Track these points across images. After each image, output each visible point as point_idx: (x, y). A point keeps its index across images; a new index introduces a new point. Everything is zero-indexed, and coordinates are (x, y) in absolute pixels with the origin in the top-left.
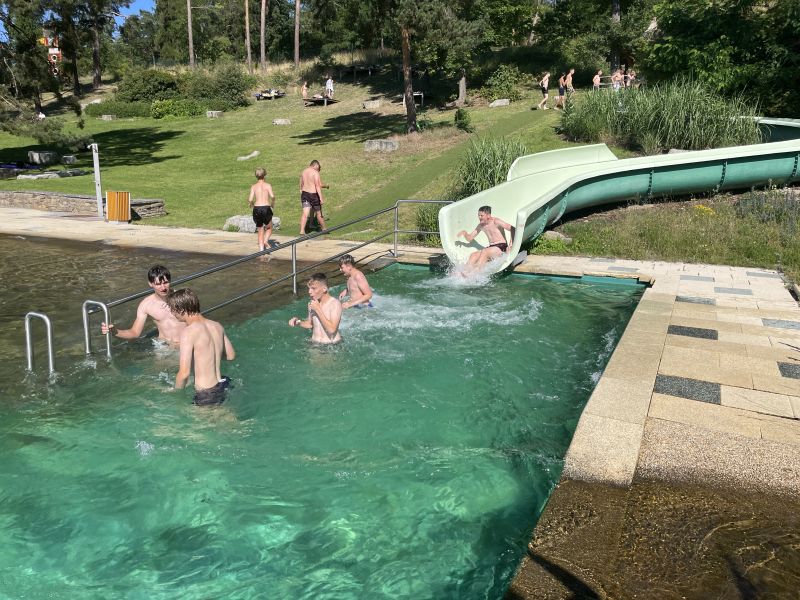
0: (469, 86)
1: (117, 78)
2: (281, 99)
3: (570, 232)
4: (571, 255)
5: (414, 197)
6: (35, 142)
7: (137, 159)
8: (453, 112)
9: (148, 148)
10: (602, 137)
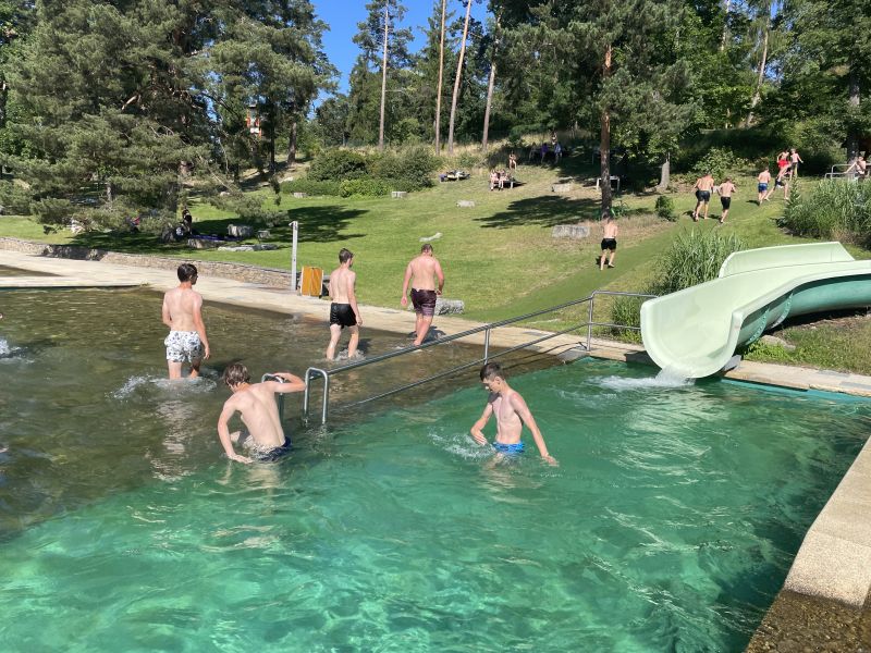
0: (672, 172)
3: (794, 339)
4: (794, 364)
5: (606, 288)
7: (324, 236)
8: (655, 198)
9: (334, 225)
10: (835, 232)
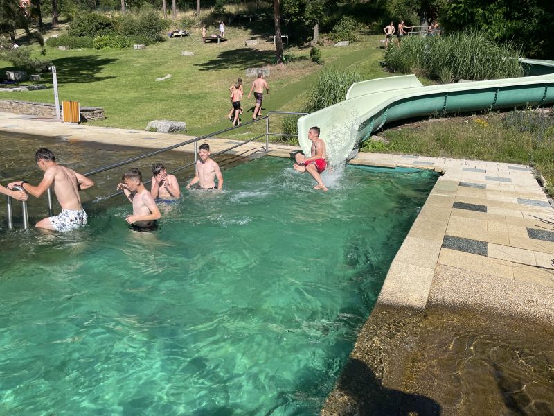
0: (321, 31)
1: (69, 19)
2: (187, 38)
3: (388, 137)
4: (388, 153)
5: (280, 110)
6: (11, 65)
7: (84, 78)
8: (309, 50)
9: (92, 70)
10: (413, 70)
